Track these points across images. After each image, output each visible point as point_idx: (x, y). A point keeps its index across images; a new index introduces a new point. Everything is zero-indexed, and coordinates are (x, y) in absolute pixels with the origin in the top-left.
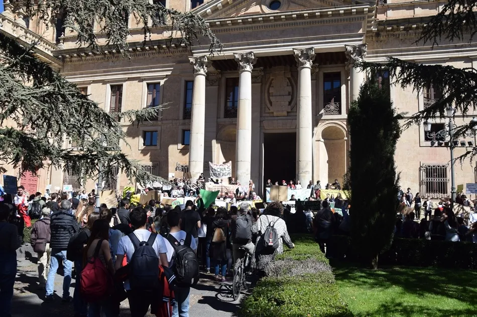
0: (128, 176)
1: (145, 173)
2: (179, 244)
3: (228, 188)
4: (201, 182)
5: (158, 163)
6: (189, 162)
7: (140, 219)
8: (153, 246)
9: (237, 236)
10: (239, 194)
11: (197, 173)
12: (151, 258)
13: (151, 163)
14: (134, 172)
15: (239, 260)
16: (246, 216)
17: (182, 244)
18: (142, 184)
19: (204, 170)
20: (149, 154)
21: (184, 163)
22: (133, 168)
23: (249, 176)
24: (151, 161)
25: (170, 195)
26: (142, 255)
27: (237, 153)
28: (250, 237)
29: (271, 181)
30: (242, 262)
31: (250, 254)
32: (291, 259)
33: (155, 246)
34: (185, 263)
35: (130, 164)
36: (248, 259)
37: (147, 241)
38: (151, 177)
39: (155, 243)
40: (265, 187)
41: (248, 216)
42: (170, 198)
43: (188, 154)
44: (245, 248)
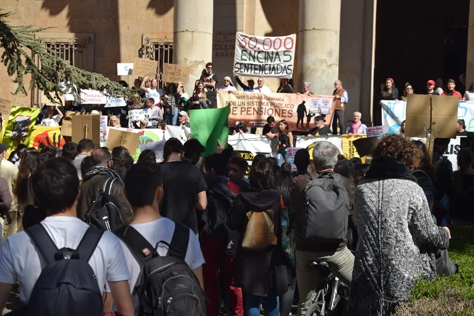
0: (11, 71)
1: (58, 63)
2: (154, 254)
3: (276, 102)
4: (208, 87)
5: (92, 36)
6: (176, 33)
7: (61, 191)
8: (91, 262)
9: (309, 232)
10: (305, 120)
11: (197, 63)
12: (82, 292)
13: (72, 35)
14: (28, 61)
15: (313, 295)
16: (332, 178)
17: (162, 252)
18: (53, 94)
19: (215, 55)
20: (65, 12)
21: (162, 36)
22: (25, 49)
23: (336, 69)
24: (72, 31)
25: (124, 123)
26: (59, 285)
27: (304, 12)
28: (343, 234)
29: (396, 84)
30: (320, 299)
31: (342, 278)
32: (457, 297)
33: (96, 261)
34: (165, 304)
35: (15, 40)
36: (336, 291)
37: (75, 248)
38: (74, 74)
39: (96, 254)
40: (378, 97)
41: (338, 179)
42: (125, 129)
43: (172, 11)
44: (329, 263)
